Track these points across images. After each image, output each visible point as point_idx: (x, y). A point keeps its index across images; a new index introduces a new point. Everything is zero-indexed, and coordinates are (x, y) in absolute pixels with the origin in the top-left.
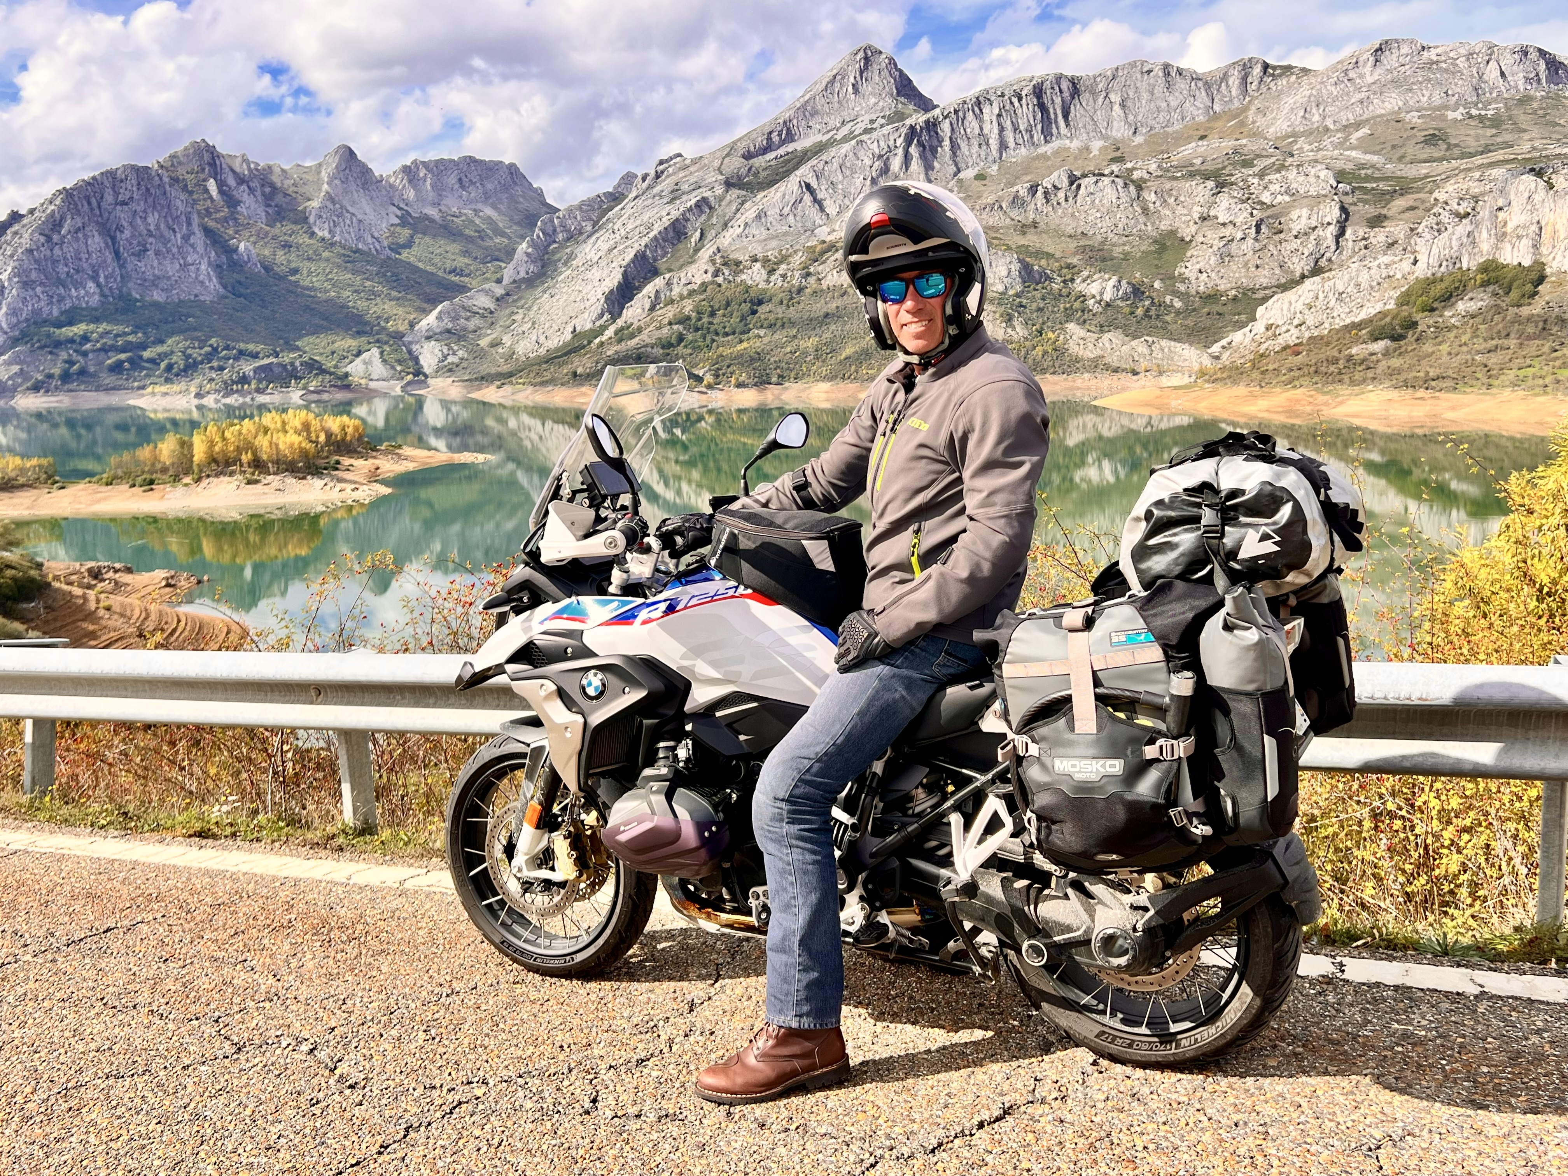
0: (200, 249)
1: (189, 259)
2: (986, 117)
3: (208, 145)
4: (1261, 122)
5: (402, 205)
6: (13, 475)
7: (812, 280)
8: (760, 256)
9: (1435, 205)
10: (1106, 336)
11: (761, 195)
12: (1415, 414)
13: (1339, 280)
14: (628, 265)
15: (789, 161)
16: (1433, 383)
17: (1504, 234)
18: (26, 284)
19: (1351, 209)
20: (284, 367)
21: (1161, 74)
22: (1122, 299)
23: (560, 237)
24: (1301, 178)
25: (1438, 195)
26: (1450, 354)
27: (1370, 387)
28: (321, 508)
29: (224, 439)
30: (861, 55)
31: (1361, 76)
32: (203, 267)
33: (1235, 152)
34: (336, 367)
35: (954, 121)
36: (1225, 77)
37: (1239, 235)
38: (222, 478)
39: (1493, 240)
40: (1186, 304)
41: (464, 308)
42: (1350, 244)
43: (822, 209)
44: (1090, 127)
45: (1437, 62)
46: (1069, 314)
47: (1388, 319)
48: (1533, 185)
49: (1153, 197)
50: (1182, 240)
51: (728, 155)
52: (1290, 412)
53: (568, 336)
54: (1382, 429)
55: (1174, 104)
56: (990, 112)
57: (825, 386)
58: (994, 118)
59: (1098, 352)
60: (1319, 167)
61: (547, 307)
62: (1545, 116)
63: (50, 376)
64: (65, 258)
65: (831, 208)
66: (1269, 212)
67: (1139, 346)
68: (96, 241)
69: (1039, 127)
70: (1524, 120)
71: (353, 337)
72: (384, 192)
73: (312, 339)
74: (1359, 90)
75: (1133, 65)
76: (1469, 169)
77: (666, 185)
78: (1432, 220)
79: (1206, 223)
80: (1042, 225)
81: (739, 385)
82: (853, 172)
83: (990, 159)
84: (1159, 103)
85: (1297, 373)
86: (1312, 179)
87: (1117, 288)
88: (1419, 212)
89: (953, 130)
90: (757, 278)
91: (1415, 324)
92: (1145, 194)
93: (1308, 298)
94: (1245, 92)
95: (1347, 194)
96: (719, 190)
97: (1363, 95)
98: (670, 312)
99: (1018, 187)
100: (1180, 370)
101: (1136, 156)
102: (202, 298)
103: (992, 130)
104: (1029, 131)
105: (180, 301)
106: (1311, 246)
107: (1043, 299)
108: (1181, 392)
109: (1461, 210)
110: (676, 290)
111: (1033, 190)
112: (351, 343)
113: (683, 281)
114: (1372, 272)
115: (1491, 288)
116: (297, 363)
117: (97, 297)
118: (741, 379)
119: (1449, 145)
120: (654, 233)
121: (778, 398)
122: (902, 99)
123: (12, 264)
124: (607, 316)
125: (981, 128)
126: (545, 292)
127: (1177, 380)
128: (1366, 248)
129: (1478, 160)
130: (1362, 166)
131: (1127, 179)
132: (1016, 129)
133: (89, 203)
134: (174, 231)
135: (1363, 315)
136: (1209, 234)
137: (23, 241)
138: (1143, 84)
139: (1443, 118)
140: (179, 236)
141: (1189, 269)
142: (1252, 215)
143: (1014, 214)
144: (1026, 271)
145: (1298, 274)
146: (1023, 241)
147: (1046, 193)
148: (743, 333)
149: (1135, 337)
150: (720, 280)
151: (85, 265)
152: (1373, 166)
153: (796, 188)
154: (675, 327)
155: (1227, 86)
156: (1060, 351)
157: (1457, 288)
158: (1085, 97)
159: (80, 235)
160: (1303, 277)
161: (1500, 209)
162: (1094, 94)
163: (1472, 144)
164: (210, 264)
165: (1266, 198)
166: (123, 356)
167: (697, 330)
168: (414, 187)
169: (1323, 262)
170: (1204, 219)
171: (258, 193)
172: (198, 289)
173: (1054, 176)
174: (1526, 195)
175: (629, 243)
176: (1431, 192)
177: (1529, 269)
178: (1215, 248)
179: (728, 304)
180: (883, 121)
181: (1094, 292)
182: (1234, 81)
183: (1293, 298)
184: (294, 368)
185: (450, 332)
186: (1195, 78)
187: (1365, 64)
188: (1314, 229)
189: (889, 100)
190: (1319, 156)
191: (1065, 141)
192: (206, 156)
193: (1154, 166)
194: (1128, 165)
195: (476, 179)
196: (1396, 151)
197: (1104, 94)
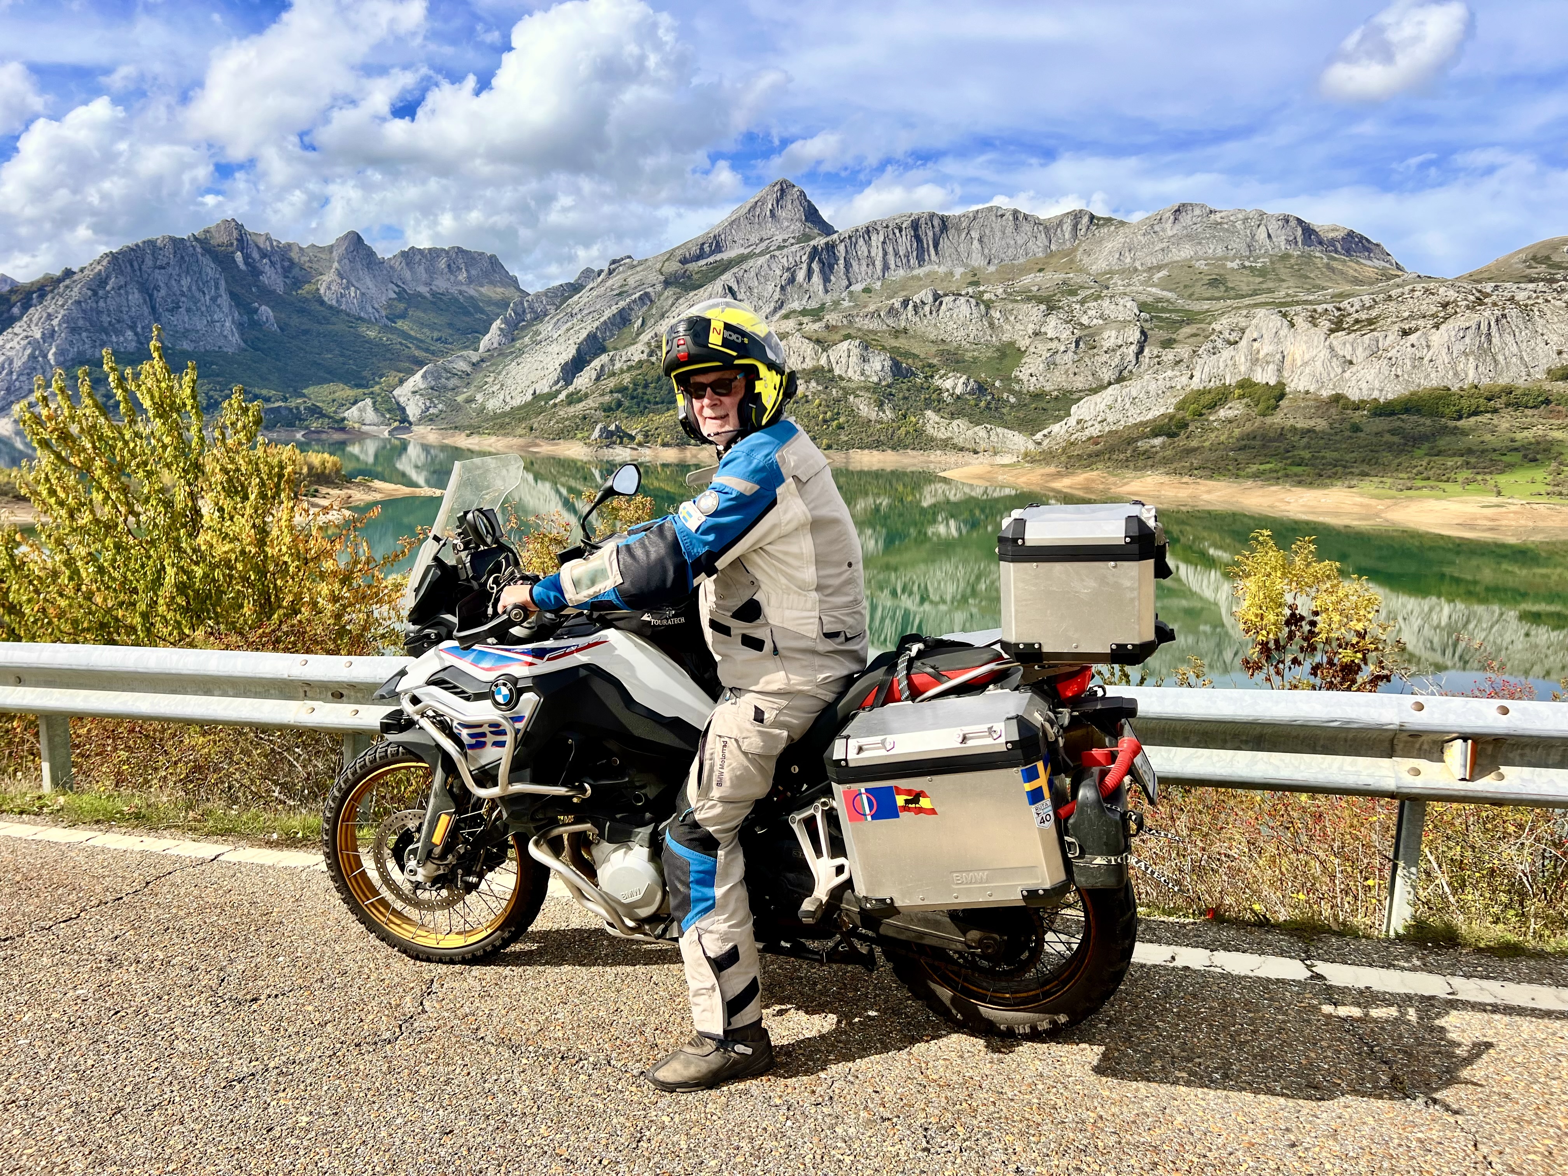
0: (226, 309)
1: (216, 317)
2: (874, 243)
3: (237, 224)
4: (1086, 260)
5: (400, 283)
9: (1212, 333)
10: (955, 423)
11: (691, 294)
12: (1180, 495)
13: (1134, 388)
14: (582, 343)
15: (717, 267)
16: (1196, 472)
17: (1257, 360)
18: (74, 330)
19: (1149, 333)
20: (291, 410)
21: (1011, 218)
22: (969, 393)
23: (528, 316)
24: (1113, 307)
25: (1217, 327)
27: (1149, 472)
30: (778, 187)
31: (1164, 230)
32: (227, 324)
33: (1064, 283)
34: (335, 412)
35: (848, 245)
36: (1060, 224)
37: (1063, 348)
39: (1249, 364)
40: (1019, 400)
41: (445, 369)
42: (1147, 360)
44: (954, 256)
45: (1221, 223)
46: (928, 404)
47: (1166, 421)
48: (1279, 323)
49: (998, 315)
50: (1019, 349)
51: (667, 260)
53: (529, 397)
55: (1020, 242)
56: (876, 240)
58: (880, 245)
59: (949, 434)
60: (1127, 298)
61: (513, 373)
62: (1299, 270)
64: (108, 310)
66: (1086, 332)
67: (980, 431)
68: (135, 297)
69: (915, 253)
70: (1284, 272)
71: (352, 388)
72: (385, 272)
73: (316, 389)
74: (1162, 241)
75: (990, 210)
76: (1239, 308)
77: (616, 280)
78: (1210, 345)
79: (1038, 337)
80: (911, 332)
81: (664, 445)
82: (767, 280)
83: (875, 277)
84: (1008, 240)
85: (1095, 459)
86: (1121, 308)
87: (966, 384)
88: (1201, 339)
89: (847, 251)
91: (1186, 426)
92: (992, 312)
93: (1110, 401)
94: (1075, 236)
95: (1147, 321)
96: (659, 288)
97: (1165, 245)
98: (612, 383)
99: (894, 301)
100: (1010, 452)
101: (988, 281)
102: (225, 350)
103: (877, 254)
104: (907, 256)
105: (206, 351)
106: (1117, 360)
107: (908, 390)
108: (1006, 469)
109: (1232, 339)
110: (618, 365)
111: (905, 303)
112: (350, 393)
113: (624, 358)
114: (1159, 382)
115: (1244, 401)
116: (302, 408)
117: (134, 344)
118: (666, 440)
119: (1227, 287)
120: (605, 318)
121: (695, 456)
122: (809, 224)
123: (62, 312)
124: (561, 383)
125: (869, 252)
126: (512, 360)
127: (1008, 459)
128: (1159, 363)
129: (1247, 301)
130: (1159, 300)
131: (979, 299)
132: (896, 254)
133: (132, 266)
134: (204, 293)
135: (1150, 416)
136: (1039, 346)
137: (73, 294)
138: (997, 225)
139: (1224, 266)
140: (207, 297)
141: (1023, 373)
142: (1073, 333)
143: (890, 321)
144: (896, 368)
145: (1106, 382)
146: (896, 343)
147: (915, 307)
149: (977, 425)
150: (654, 359)
151: (126, 317)
152: (1168, 301)
153: (720, 290)
154: (615, 395)
155: (1062, 230)
156: (919, 432)
157: (1220, 399)
158: (952, 232)
159: (122, 291)
160: (1110, 384)
161: (1255, 340)
162: (959, 230)
163: (1245, 289)
164: (233, 322)
165: (1085, 320)
167: (633, 398)
168: (411, 269)
169: (1125, 373)
170: (1036, 334)
171: (278, 266)
172: (221, 342)
173: (922, 294)
174: (1274, 330)
175: (583, 325)
176: (1210, 324)
177: (1273, 387)
178: (1044, 357)
180: (793, 241)
181: (948, 387)
182: (1067, 227)
183: (1099, 400)
184: (299, 412)
185: (432, 388)
186: (1038, 223)
187: (1167, 220)
188: (1120, 347)
189: (798, 224)
190: (1128, 290)
191: (935, 267)
192: (235, 234)
193: (1001, 290)
194: (982, 288)
195: (463, 266)
196: (1186, 290)
197: (966, 231)
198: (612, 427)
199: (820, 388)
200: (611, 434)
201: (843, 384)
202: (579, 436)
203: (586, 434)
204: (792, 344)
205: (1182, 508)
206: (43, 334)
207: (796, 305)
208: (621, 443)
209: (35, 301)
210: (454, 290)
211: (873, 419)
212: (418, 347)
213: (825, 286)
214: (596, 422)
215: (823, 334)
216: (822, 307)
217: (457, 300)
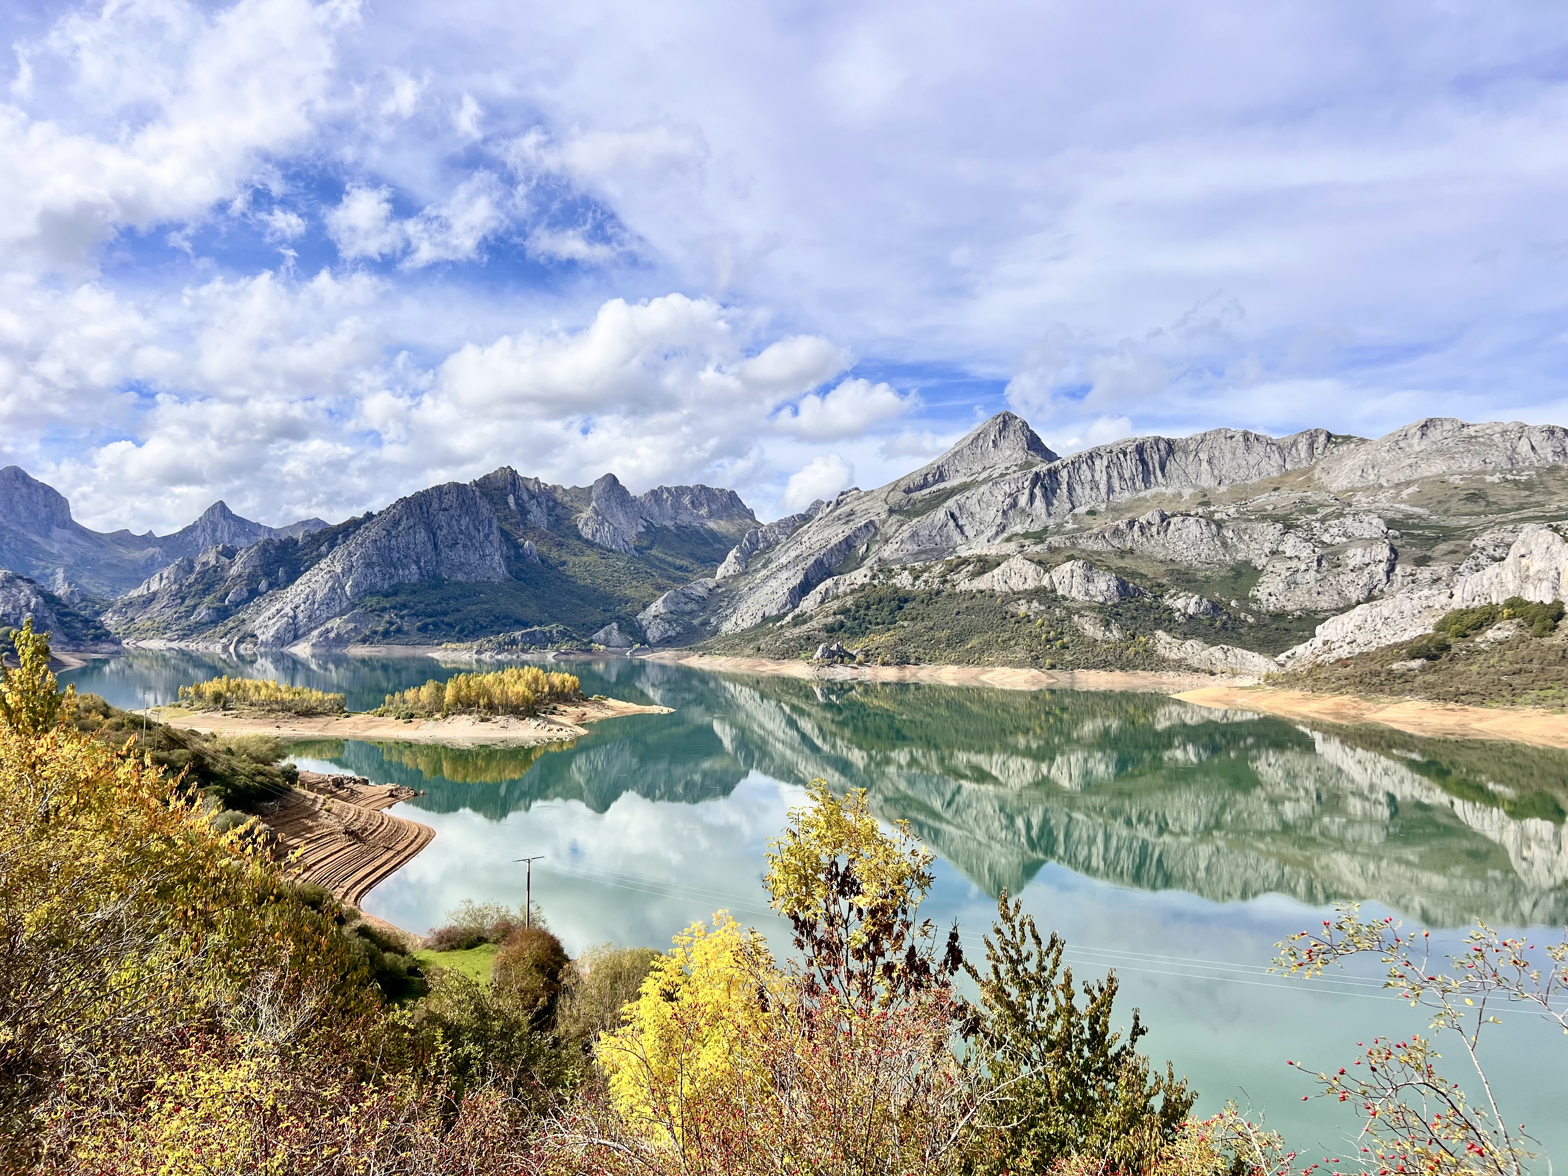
0: (496, 544)
1: (487, 551)
2: (1097, 468)
3: (512, 470)
4: (1325, 479)
5: (648, 519)
6: (315, 705)
7: (948, 586)
8: (909, 566)
9: (1474, 550)
10: (1188, 643)
11: (915, 520)
12: (1445, 723)
13: (1385, 607)
14: (809, 568)
15: (940, 496)
16: (1463, 698)
17: (1528, 577)
18: (369, 565)
19: (1400, 550)
20: (544, 633)
21: (1241, 439)
22: (1203, 613)
23: (761, 546)
24: (1357, 524)
25: (1478, 542)
26: (1479, 673)
27: (1408, 698)
28: (533, 743)
29: (469, 686)
30: (1001, 419)
31: (1410, 446)
32: (496, 558)
33: (1301, 502)
34: (583, 635)
35: (1071, 470)
36: (1295, 443)
37: (1303, 567)
38: (463, 716)
39: (1518, 581)
40: (1258, 620)
41: (684, 594)
42: (1400, 578)
43: (962, 532)
44: (1182, 478)
45: (1476, 437)
46: (1158, 624)
47: (1425, 642)
48: (1550, 538)
49: (1230, 534)
50: (1255, 568)
51: (893, 490)
52: (1338, 714)
53: (758, 619)
54: (1417, 733)
55: (1252, 462)
56: (1100, 465)
57: (953, 668)
58: (1104, 469)
59: (1183, 655)
60: (1372, 516)
61: (746, 598)
63: (375, 632)
64: (398, 547)
65: (969, 531)
66: (1329, 550)
67: (1216, 652)
68: (422, 535)
69: (1140, 476)
70: (1553, 485)
71: (600, 613)
72: (636, 509)
74: (1409, 456)
75: (1219, 432)
76: (1504, 523)
77: (844, 509)
78: (1471, 562)
79: (1275, 556)
80: (1137, 552)
81: (884, 664)
82: (989, 506)
83: (1100, 499)
84: (1239, 461)
85: (1344, 682)
86: (1365, 525)
87: (1198, 604)
88: (1460, 555)
89: (1070, 476)
90: (905, 583)
91: (1448, 647)
92: (1224, 531)
93: (1359, 621)
94: (1312, 455)
95: (1396, 538)
96: (883, 516)
97: (1412, 461)
98: (835, 605)
99: (1119, 522)
100: (1250, 674)
101: (1220, 501)
102: (493, 580)
103: (1102, 478)
104: (1132, 479)
105: (477, 582)
106: (1365, 578)
107: (1137, 610)
108: (1246, 692)
109: (1497, 555)
110: (842, 589)
111: (1131, 524)
112: (598, 617)
113: (848, 582)
114: (1414, 602)
115: (1516, 621)
116: (554, 631)
117: (417, 576)
118: (886, 659)
119: (1488, 502)
120: (832, 545)
121: (914, 675)
122: (1032, 453)
123: (361, 550)
124: (789, 606)
125: (1093, 476)
126: (745, 586)
127: (1248, 682)
128: (1413, 582)
129: (1512, 516)
130: (1410, 516)
131: (1210, 519)
132: (1121, 477)
133: (421, 509)
134: (479, 531)
135: (1406, 637)
136: (1278, 565)
137: (371, 534)
138: (1227, 446)
139: (1483, 481)
140: (482, 534)
141: (1261, 592)
142: (1314, 551)
143: (1116, 542)
144: (1122, 587)
145: (1354, 601)
146: (1122, 564)
147: (1142, 528)
148: (891, 623)
149: (1213, 645)
150: (876, 582)
151: (412, 553)
152: (1419, 517)
153: (943, 516)
154: (838, 617)
155: (1297, 450)
156: (1149, 652)
157: (1487, 619)
158: (1179, 455)
159: (411, 531)
160: (1359, 603)
161: (1523, 556)
162: (1186, 453)
163: (1509, 503)
164: (502, 555)
165: (1326, 538)
166: (429, 620)
167: (855, 619)
168: (659, 506)
169: (1376, 592)
170: (1273, 553)
171: (544, 506)
172: (490, 573)
173: (1148, 515)
174: (1545, 546)
175: (811, 552)
176: (1470, 540)
177: (1550, 606)
178: (1283, 576)
179: (880, 601)
180: (1015, 468)
181: (1179, 606)
182: (1303, 446)
183: (1346, 620)
184: (552, 635)
185: (671, 613)
186: (1270, 443)
187: (1413, 437)
188: (1368, 565)
189: (1021, 453)
190: (1373, 507)
191: (1162, 488)
192: (509, 478)
193: (1233, 510)
194: (1212, 508)
195: (705, 502)
196: (1441, 505)
197: (1194, 453)
198: (834, 648)
199: (1042, 608)
200: (832, 654)
201: (1067, 604)
202: (803, 655)
203: (810, 654)
204: (1013, 566)
205: (1450, 737)
206: (343, 569)
207: (1018, 529)
208: (842, 662)
209: (339, 541)
210: (696, 524)
211: (1099, 639)
212: (661, 576)
213: (1047, 509)
214: (819, 643)
215: (1045, 556)
216: (1045, 529)
217: (698, 532)
